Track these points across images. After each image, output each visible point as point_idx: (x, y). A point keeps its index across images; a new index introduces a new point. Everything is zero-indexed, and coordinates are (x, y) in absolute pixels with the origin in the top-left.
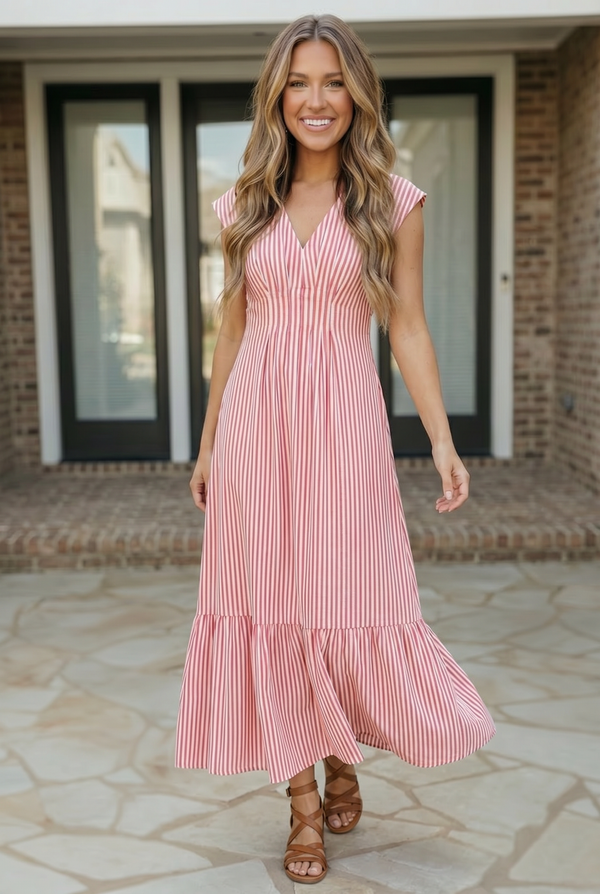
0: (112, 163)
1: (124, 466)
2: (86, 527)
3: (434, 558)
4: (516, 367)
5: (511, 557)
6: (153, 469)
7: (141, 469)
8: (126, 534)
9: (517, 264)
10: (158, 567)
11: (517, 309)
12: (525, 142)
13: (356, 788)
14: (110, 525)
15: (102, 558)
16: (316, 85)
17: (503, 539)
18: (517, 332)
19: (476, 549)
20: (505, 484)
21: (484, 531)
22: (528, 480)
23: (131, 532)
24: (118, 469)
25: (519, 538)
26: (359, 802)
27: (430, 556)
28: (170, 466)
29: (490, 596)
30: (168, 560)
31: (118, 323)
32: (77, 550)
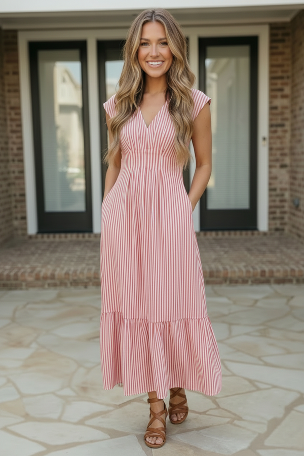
0: (64, 81)
1: (69, 235)
2: (49, 266)
3: (228, 282)
4: (270, 184)
5: (267, 282)
6: (84, 237)
7: (78, 237)
8: (70, 270)
9: (271, 132)
10: (86, 287)
11: (270, 155)
12: (274, 69)
13: (185, 401)
14: (62, 266)
15: (58, 282)
16: (154, 44)
17: (263, 272)
18: (270, 167)
19: (250, 277)
20: (264, 244)
21: (254, 268)
22: (276, 242)
23: (72, 269)
24: (66, 237)
25: (271, 272)
26: (187, 409)
27: (226, 281)
28: (92, 235)
29: (256, 301)
30: (91, 283)
31: (67, 162)
32: (45, 278)
